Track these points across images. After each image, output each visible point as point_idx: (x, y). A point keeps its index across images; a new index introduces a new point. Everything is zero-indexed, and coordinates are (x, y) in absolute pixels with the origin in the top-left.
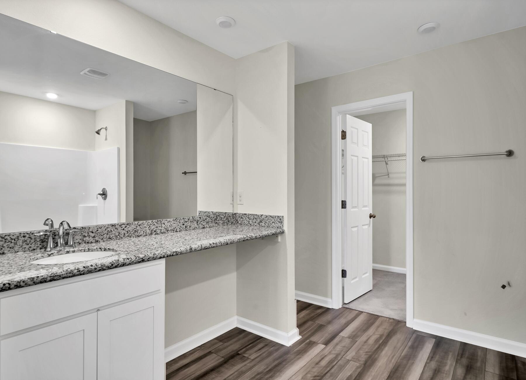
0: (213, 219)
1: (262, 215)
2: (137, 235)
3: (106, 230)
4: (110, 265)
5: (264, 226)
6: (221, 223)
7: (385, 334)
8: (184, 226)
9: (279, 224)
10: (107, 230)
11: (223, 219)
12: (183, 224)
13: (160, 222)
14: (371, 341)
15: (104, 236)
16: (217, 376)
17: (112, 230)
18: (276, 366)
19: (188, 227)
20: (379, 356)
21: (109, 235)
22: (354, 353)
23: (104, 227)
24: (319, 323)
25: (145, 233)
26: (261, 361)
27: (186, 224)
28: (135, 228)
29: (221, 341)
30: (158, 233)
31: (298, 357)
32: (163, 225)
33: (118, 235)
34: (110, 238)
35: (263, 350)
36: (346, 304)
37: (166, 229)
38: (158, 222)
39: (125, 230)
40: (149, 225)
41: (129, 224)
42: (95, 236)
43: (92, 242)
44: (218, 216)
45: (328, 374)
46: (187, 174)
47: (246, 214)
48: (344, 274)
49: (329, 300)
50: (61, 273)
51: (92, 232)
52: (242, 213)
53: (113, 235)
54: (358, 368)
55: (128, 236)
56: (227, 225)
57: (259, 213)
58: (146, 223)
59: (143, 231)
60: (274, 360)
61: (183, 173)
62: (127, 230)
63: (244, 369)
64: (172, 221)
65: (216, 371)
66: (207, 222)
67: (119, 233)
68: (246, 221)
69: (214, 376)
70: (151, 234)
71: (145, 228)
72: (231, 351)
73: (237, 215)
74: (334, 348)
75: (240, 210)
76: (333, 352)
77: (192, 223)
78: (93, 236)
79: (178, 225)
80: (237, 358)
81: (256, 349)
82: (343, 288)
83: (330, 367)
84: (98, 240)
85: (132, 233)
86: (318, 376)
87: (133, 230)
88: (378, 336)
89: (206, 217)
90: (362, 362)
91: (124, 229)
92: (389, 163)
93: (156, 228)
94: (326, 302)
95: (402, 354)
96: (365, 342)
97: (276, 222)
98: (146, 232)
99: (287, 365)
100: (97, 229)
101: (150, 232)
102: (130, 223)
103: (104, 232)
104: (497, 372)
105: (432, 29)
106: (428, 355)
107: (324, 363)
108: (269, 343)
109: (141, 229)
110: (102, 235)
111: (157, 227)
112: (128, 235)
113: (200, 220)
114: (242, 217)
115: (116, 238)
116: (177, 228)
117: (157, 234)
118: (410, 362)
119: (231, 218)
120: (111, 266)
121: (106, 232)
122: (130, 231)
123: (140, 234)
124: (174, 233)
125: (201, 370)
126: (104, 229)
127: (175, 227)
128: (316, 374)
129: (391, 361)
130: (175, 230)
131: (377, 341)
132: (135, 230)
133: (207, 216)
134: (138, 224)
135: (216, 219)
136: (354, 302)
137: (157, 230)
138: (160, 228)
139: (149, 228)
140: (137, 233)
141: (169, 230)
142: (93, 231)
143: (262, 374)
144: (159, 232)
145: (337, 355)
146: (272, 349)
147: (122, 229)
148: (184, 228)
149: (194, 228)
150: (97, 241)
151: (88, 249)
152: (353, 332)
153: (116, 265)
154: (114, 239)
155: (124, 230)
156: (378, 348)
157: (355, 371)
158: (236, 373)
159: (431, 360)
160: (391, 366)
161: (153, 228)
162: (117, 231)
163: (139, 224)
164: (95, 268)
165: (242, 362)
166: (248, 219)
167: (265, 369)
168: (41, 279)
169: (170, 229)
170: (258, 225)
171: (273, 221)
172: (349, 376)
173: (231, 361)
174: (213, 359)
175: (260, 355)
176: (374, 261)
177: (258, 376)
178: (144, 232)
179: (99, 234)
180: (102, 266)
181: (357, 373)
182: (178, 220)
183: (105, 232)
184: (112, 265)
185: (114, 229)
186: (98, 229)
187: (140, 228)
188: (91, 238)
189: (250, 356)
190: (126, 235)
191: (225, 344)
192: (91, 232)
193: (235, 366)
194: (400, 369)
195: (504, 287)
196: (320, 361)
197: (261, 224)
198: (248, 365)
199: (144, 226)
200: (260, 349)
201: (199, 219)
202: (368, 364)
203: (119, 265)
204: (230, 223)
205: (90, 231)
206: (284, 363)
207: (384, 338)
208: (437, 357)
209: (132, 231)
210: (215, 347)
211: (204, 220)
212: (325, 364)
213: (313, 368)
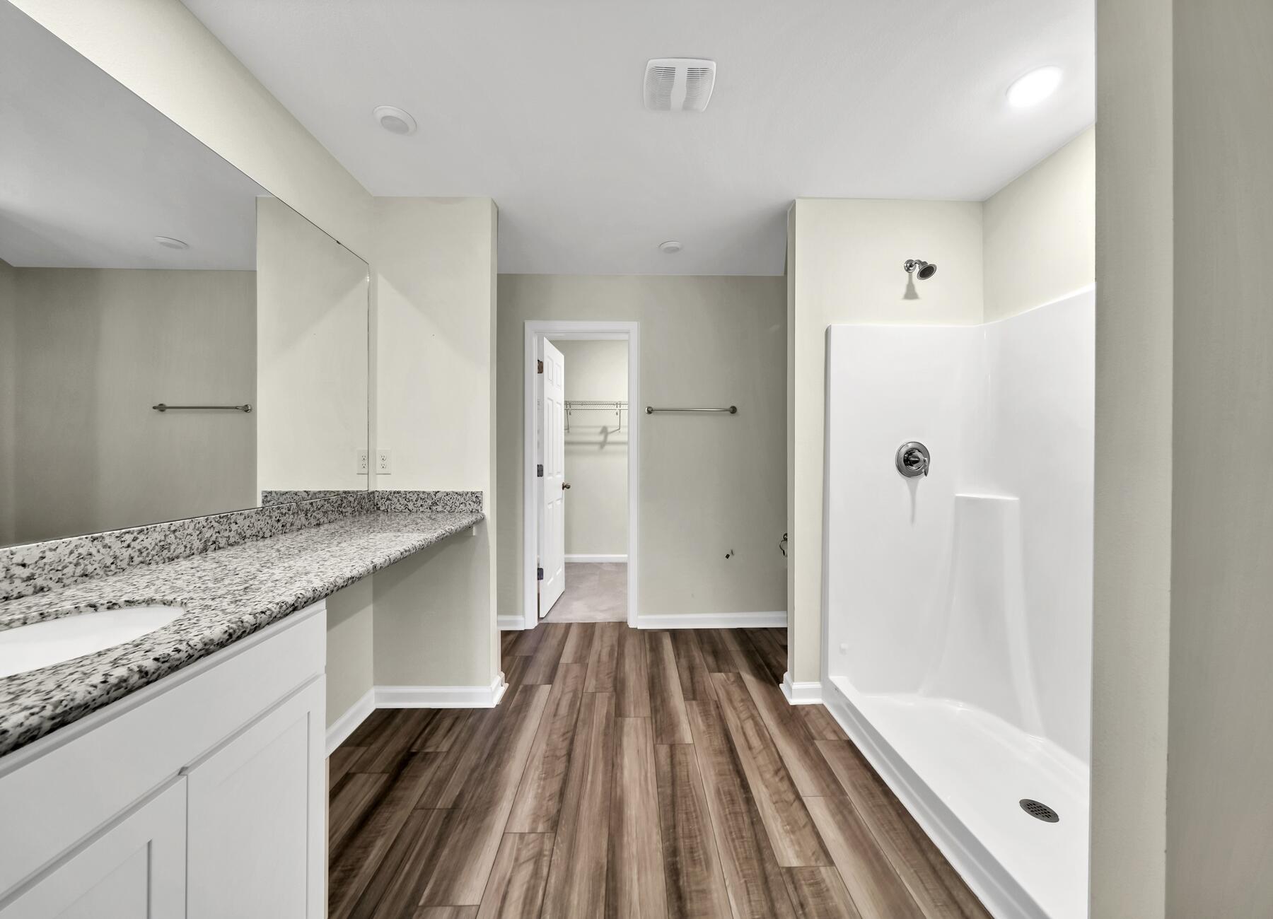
0: (336, 505)
1: (438, 492)
2: (168, 558)
3: (71, 552)
4: (226, 636)
5: (443, 512)
6: (350, 511)
7: (616, 644)
8: (280, 524)
9: (475, 506)
10: (77, 553)
11: (352, 505)
12: (279, 521)
13: (225, 520)
14: (605, 657)
15: (65, 571)
16: (393, 810)
17: (94, 551)
18: (495, 745)
19: (288, 525)
20: (624, 673)
21: (82, 566)
22: (593, 682)
23: (65, 544)
24: (520, 655)
25: (188, 549)
26: (464, 747)
27: (283, 519)
28: (163, 538)
29: (359, 745)
30: (221, 545)
31: (521, 716)
32: (234, 527)
33: (112, 563)
34: (86, 575)
35: (457, 729)
36: (542, 618)
37: (240, 534)
38: (221, 520)
39: (134, 548)
40: (198, 530)
41: (146, 532)
42: (33, 575)
43: (23, 593)
44: (345, 497)
45: (580, 723)
46: (167, 410)
47: (398, 492)
48: (540, 574)
49: (520, 618)
50: (89, 697)
51: (24, 565)
52: (388, 490)
53: (96, 566)
54: (610, 699)
55: (142, 562)
56: (360, 514)
57: (430, 488)
58: (193, 524)
59: (185, 543)
60: (487, 737)
61: (154, 408)
62: (139, 547)
63: (440, 774)
64: (254, 516)
65: (385, 802)
66: (325, 512)
67: (115, 557)
68: (398, 506)
69: (386, 815)
70: (205, 549)
71: (189, 536)
72: (393, 755)
73: (377, 494)
74: (564, 684)
75: (382, 485)
76: (567, 690)
77: (296, 515)
78: (28, 574)
79: (268, 523)
80: (415, 761)
81: (441, 731)
82: (539, 595)
83: (576, 712)
84: (45, 585)
85: (154, 552)
86: (568, 732)
87: (156, 545)
88: (609, 648)
89: (322, 502)
90: (611, 689)
91: (129, 546)
92: (573, 412)
93: (217, 534)
94: (515, 623)
95: (648, 662)
96: (599, 661)
97: (467, 503)
98: (191, 548)
99: (512, 736)
100: (41, 555)
101: (201, 547)
102: (147, 529)
103: (67, 560)
104: (738, 648)
105: (676, 250)
106: (673, 653)
107: (563, 710)
108: (459, 715)
109: (178, 540)
110: (57, 570)
111: (219, 532)
112: (141, 559)
113: (312, 510)
114: (390, 497)
115: (106, 571)
116: (264, 530)
117: (220, 548)
118: (661, 667)
119: (367, 501)
120: (228, 640)
121: (73, 558)
122: (147, 549)
123: (175, 554)
124: (259, 542)
125: (348, 817)
126: (67, 552)
127: (261, 529)
128: (562, 730)
129: (641, 675)
130: (261, 535)
131: (611, 654)
132: (162, 543)
133: (325, 500)
134: (169, 528)
135: (340, 506)
136: (552, 613)
137: (220, 540)
138: (227, 534)
139: (200, 537)
140: (166, 551)
141: (248, 536)
142: (25, 562)
143: (480, 768)
144: (223, 542)
145: (575, 692)
146: (470, 720)
147: (125, 544)
148: (280, 528)
149: (299, 527)
150: (42, 589)
151: (41, 614)
152: (576, 653)
153: (239, 634)
154: (98, 577)
155: (130, 549)
156: (617, 664)
157: (609, 704)
158: (430, 788)
159: (679, 658)
160: (645, 681)
161: (208, 535)
162: (108, 554)
163: (173, 528)
164: (189, 654)
165: (429, 765)
166: (403, 501)
167: (480, 758)
168: (19, 737)
169: (248, 533)
170: (428, 510)
171: (462, 500)
172: (607, 713)
173: (405, 771)
174: (363, 785)
175: (457, 738)
176: (568, 550)
177: (476, 775)
178: (186, 547)
179: (47, 566)
180: (205, 645)
181: (613, 706)
182: (267, 513)
183: (71, 560)
184: (230, 635)
185: (100, 547)
186: (44, 552)
187: (176, 539)
188: (17, 582)
189: (438, 747)
190: (137, 560)
191: (373, 747)
192: (18, 565)
193: (420, 777)
194: (656, 681)
195: (728, 556)
196: (557, 709)
197: (434, 508)
198: (444, 763)
199: (186, 532)
200: (450, 730)
201: (309, 507)
202: (618, 688)
203: (245, 631)
204: (365, 512)
205: (15, 561)
206: (505, 735)
207: (616, 649)
208: (683, 653)
209: (154, 549)
210: (354, 761)
211: (319, 509)
212: (567, 711)
213: (553, 723)
